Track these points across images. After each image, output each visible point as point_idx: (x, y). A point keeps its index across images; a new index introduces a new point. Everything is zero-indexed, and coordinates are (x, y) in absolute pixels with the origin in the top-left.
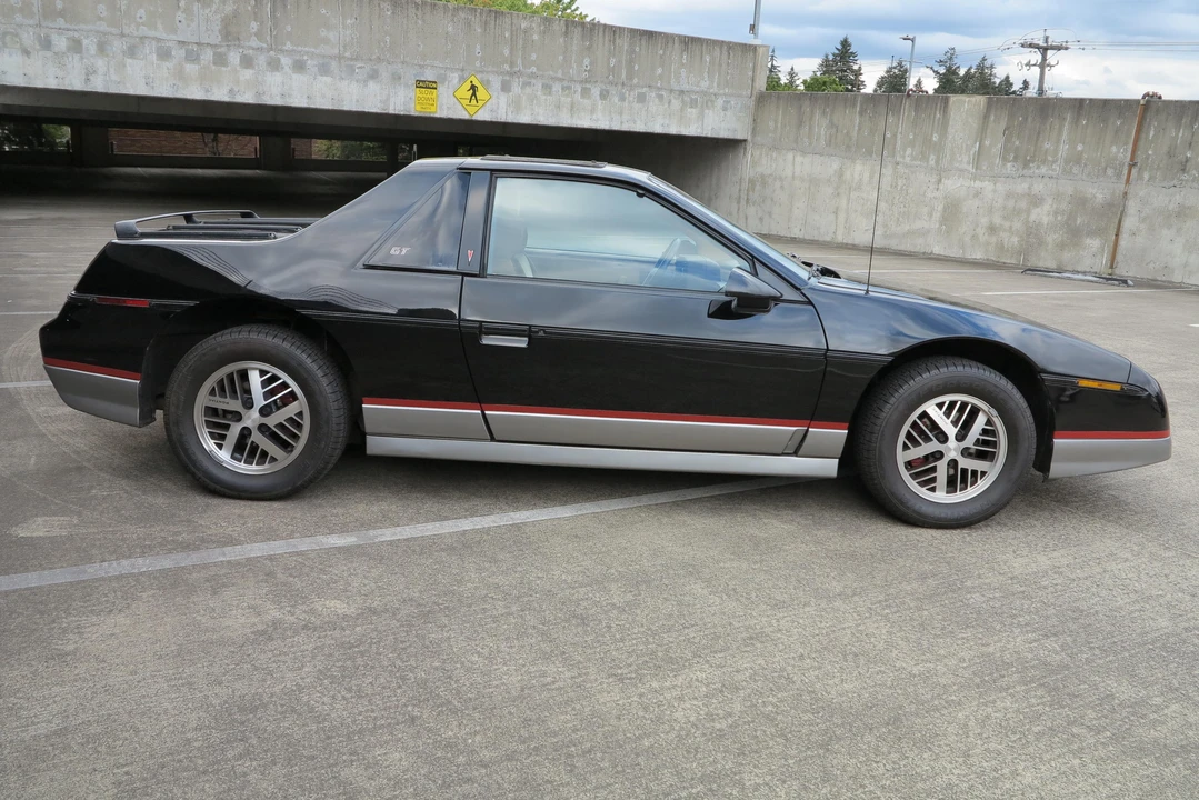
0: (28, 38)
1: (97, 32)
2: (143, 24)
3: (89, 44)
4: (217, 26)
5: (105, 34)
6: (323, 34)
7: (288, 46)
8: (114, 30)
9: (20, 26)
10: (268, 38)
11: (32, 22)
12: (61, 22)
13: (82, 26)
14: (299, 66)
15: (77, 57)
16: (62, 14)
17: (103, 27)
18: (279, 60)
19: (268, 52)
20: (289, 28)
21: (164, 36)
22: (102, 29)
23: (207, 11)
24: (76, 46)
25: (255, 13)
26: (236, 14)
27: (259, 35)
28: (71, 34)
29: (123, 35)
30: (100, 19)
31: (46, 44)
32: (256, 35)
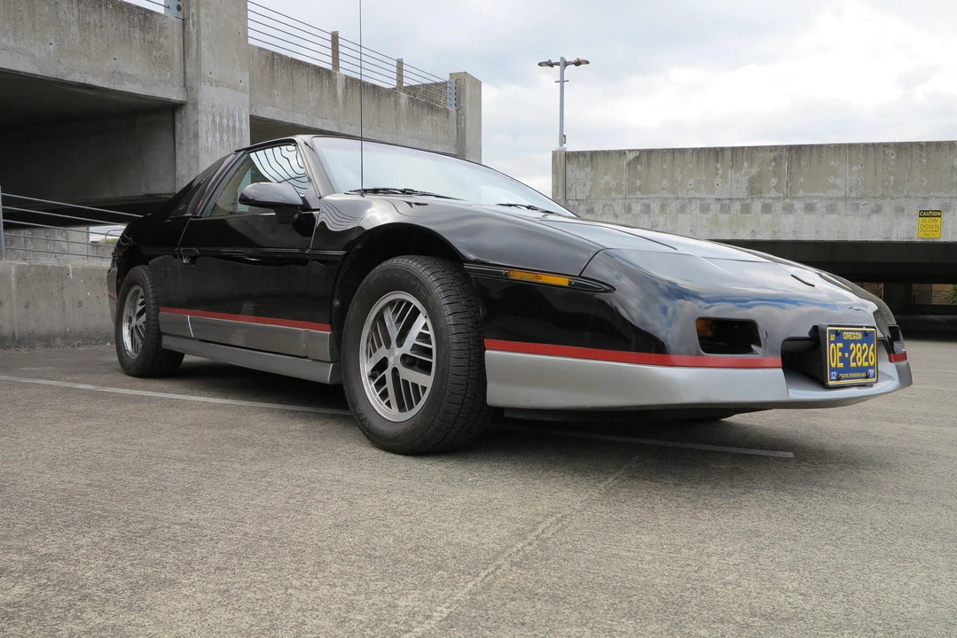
0: (618, 207)
1: (661, 198)
2: (691, 189)
3: (655, 207)
4: (744, 184)
5: (665, 199)
6: (832, 181)
7: (801, 193)
8: (672, 196)
9: (614, 200)
10: (785, 189)
11: (621, 196)
12: (639, 194)
13: (651, 195)
14: (810, 208)
15: (647, 216)
16: (639, 189)
17: (665, 194)
18: (792, 205)
19: (784, 200)
20: (802, 180)
21: (707, 196)
22: (664, 196)
23: (738, 175)
24: (647, 209)
25: (775, 172)
26: (760, 174)
27: (777, 188)
28: (644, 201)
29: (677, 198)
30: (663, 189)
31: (628, 209)
32: (774, 188)
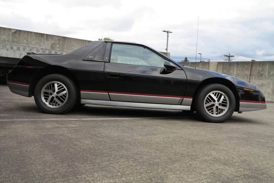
0: (8, 47)
1: (23, 46)
2: (34, 45)
3: (21, 48)
4: (50, 46)
5: (25, 46)
6: (73, 48)
7: (65, 50)
8: (27, 46)
9: (7, 44)
10: (61, 48)
11: (9, 43)
12: (16, 44)
13: (20, 45)
15: (18, 51)
16: (16, 42)
17: (25, 45)
18: (63, 53)
19: (61, 51)
20: (66, 46)
21: (38, 47)
22: (24, 45)
23: (48, 42)
24: (18, 49)
25: (58, 43)
26: (54, 43)
27: (59, 48)
28: (18, 46)
29: (29, 47)
30: (24, 43)
31: (12, 48)
32: (58, 48)
